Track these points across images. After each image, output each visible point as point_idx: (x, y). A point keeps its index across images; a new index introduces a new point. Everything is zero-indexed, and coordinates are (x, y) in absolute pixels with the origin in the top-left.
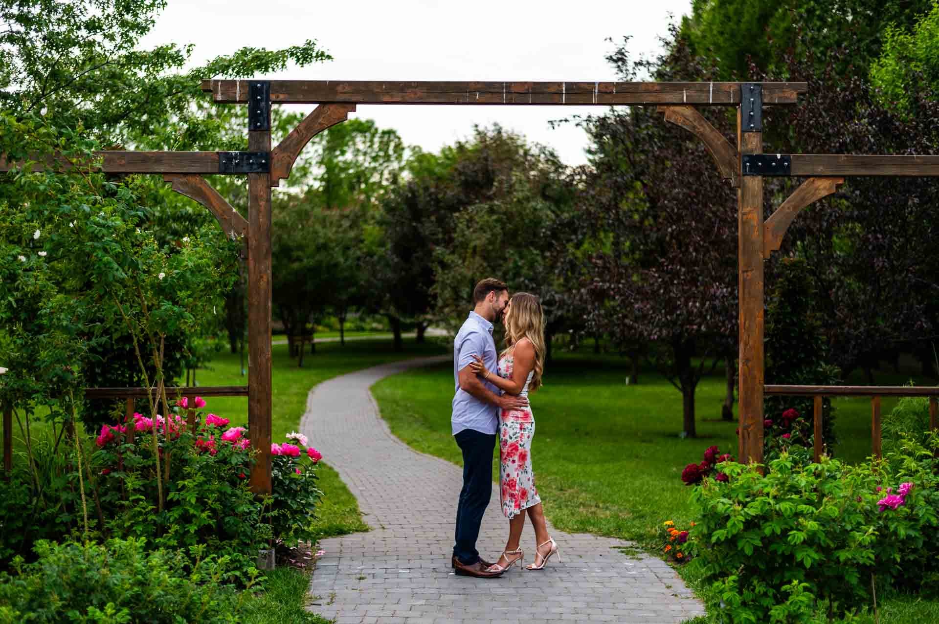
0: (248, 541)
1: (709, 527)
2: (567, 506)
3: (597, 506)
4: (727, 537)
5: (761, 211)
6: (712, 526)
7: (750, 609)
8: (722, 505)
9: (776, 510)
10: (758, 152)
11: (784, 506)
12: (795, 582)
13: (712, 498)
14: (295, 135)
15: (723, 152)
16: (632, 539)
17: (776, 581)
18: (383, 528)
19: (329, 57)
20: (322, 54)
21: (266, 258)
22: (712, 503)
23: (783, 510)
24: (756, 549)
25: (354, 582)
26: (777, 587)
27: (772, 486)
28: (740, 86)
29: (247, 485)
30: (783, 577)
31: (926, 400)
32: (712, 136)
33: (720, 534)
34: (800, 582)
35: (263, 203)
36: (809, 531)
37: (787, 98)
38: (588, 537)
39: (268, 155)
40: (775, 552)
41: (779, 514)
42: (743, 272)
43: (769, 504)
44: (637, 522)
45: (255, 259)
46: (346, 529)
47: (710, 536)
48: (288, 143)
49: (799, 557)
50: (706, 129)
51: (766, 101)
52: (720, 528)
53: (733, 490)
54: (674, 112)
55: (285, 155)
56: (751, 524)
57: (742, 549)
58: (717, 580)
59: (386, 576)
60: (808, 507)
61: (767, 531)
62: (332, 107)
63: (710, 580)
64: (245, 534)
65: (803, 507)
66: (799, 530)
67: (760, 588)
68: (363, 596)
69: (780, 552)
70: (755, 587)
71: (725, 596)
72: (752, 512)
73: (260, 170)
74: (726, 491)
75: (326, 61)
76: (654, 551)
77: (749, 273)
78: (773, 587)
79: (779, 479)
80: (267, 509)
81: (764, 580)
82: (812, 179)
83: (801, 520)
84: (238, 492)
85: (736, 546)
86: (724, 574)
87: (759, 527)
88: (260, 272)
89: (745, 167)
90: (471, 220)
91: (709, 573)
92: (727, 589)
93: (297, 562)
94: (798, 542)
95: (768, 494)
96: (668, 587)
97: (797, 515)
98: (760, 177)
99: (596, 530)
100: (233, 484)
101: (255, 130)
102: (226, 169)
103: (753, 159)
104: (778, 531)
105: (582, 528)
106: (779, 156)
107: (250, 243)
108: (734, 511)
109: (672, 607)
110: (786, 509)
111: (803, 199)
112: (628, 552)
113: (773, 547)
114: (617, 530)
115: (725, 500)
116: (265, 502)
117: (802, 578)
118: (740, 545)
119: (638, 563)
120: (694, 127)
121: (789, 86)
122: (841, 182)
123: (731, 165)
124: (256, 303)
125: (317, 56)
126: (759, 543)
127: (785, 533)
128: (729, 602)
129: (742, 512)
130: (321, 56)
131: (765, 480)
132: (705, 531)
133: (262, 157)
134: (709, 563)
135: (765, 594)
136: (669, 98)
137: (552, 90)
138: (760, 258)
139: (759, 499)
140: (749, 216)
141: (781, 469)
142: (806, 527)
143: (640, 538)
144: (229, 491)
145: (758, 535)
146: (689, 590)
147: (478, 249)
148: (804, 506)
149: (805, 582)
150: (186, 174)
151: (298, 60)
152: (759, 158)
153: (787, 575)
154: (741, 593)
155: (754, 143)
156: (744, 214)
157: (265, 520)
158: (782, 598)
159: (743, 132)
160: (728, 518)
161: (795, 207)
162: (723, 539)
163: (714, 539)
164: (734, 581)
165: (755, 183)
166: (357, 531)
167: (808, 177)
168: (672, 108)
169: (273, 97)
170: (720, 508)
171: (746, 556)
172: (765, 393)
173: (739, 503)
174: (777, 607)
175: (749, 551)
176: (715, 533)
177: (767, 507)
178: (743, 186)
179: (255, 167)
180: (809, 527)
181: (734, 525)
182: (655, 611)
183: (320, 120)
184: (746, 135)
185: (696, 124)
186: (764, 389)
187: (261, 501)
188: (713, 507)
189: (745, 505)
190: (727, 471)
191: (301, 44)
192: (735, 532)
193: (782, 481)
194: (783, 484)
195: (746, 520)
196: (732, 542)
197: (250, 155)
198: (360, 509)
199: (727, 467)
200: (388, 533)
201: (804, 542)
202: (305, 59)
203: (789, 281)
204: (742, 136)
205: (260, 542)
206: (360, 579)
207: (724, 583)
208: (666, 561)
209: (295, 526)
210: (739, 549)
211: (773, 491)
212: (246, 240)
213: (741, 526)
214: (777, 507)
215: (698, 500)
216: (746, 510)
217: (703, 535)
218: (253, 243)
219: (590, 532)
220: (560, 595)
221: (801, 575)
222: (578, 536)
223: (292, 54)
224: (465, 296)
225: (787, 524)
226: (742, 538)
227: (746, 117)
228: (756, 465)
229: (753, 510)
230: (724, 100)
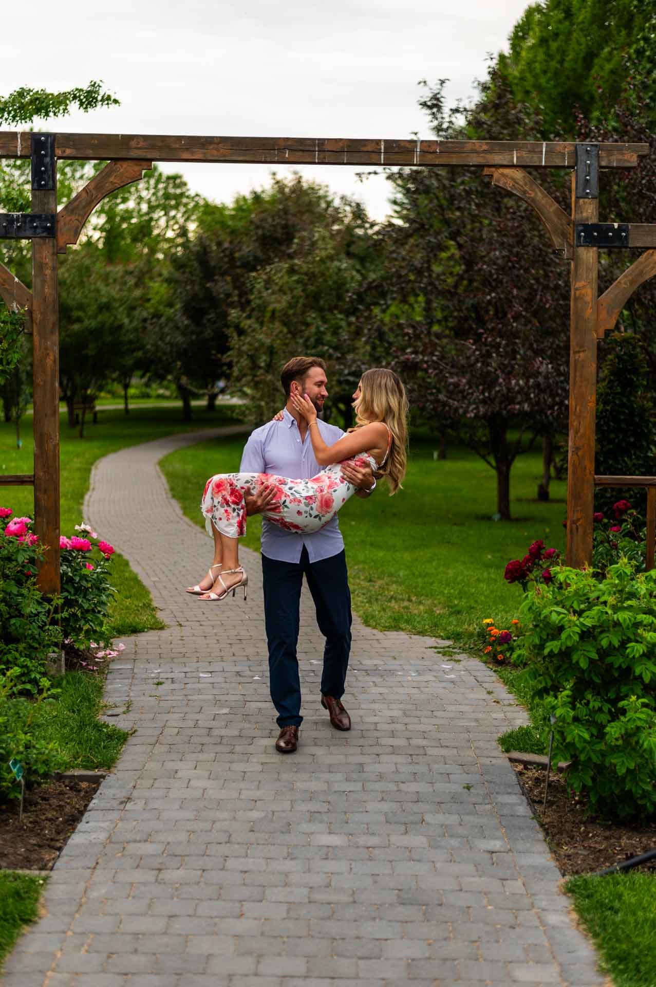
0: (36, 645)
1: (541, 638)
2: (377, 600)
3: (410, 600)
4: (560, 649)
5: (595, 286)
6: (545, 637)
7: (582, 724)
8: (556, 614)
9: (614, 621)
10: (594, 220)
11: (622, 616)
12: (634, 698)
13: (545, 607)
14: (84, 195)
15: (556, 220)
16: (448, 638)
17: (612, 695)
18: (181, 625)
19: (116, 101)
20: (109, 98)
21: (52, 332)
22: (545, 612)
23: (621, 621)
24: (591, 661)
25: (150, 688)
26: (614, 702)
27: (609, 594)
28: (576, 146)
29: (34, 584)
30: (618, 692)
32: (543, 202)
33: (553, 646)
34: (638, 698)
35: (48, 272)
36: (648, 643)
37: (629, 162)
38: (402, 636)
39: (53, 217)
40: (611, 665)
41: (617, 624)
42: (575, 352)
43: (607, 613)
44: (452, 619)
45: (39, 334)
46: (140, 627)
47: (541, 647)
48: (76, 203)
49: (638, 671)
50: (539, 196)
51: (603, 164)
52: (553, 640)
53: (568, 598)
54: (503, 175)
55: (73, 217)
56: (587, 635)
57: (577, 662)
58: (548, 694)
59: (186, 681)
60: (647, 616)
61: (604, 643)
62: (125, 165)
63: (541, 693)
64: (33, 637)
65: (641, 617)
66: (637, 642)
67: (595, 704)
68: (162, 704)
69: (616, 666)
70: (589, 702)
71: (558, 712)
72: (588, 623)
73: (44, 234)
74: (559, 598)
75: (113, 106)
76: (473, 652)
77: (582, 354)
78: (609, 701)
79: (616, 586)
80: (56, 611)
81: (598, 694)
82: (651, 251)
83: (640, 631)
84: (25, 591)
85: (570, 660)
86: (555, 689)
87: (595, 638)
88: (46, 349)
89: (579, 237)
90: (268, 282)
91: (540, 687)
92: (560, 704)
93: (88, 665)
94: (637, 656)
95: (605, 603)
96: (489, 693)
97: (637, 625)
98: (595, 249)
99: (409, 627)
100: (19, 583)
101: (38, 190)
102: (7, 232)
103: (588, 228)
104: (616, 643)
105: (395, 625)
106: (616, 225)
107: (34, 315)
108: (570, 621)
109: (494, 715)
110: (625, 620)
111: (641, 273)
112: (446, 653)
113: (609, 660)
114: (433, 628)
115: (559, 609)
116: (54, 603)
117: (640, 692)
118: (575, 658)
119: (457, 666)
120: (525, 192)
121: (629, 148)
123: (564, 235)
124: (41, 383)
125: (102, 100)
126: (595, 656)
127: (623, 644)
128: (562, 719)
129: (577, 622)
130: (107, 99)
131: (601, 586)
132: (537, 641)
133: (47, 220)
134: (540, 675)
135: (600, 710)
136: (498, 159)
137: (369, 148)
138: (594, 336)
139: (596, 608)
140: (583, 292)
141: (620, 577)
142: (646, 639)
143: (456, 637)
144: (15, 590)
145: (594, 647)
146: (511, 696)
147: (277, 314)
148: (645, 616)
149: (643, 697)
151: (81, 104)
152: (595, 227)
153: (624, 689)
154: (574, 708)
155: (589, 211)
156: (576, 289)
157: (54, 622)
158: (617, 714)
159: (577, 198)
160: (561, 629)
161: (632, 282)
162: (556, 651)
163: (546, 651)
164: (568, 696)
165: (589, 255)
166: (152, 629)
167: (648, 248)
168: (501, 170)
169: (58, 152)
170: (554, 617)
171: (580, 668)
172: (596, 485)
173: (575, 612)
174: (613, 724)
175: (583, 664)
176: (548, 644)
177: (605, 617)
178: (574, 257)
179: (39, 230)
180: (649, 638)
181: (569, 637)
182: (477, 720)
183: (112, 179)
184: (581, 201)
185: (526, 188)
186: (594, 479)
187: (49, 601)
188: (545, 617)
189: (580, 613)
190: (561, 577)
191: (85, 86)
192: (569, 644)
193: (620, 588)
194: (621, 591)
195: (582, 631)
196: (566, 654)
197: (33, 218)
198: (154, 604)
199: (562, 572)
200: (186, 631)
201: (644, 655)
202: (90, 103)
203: (619, 357)
204: (576, 202)
205: (49, 646)
206: (158, 684)
207: (556, 697)
208: (485, 663)
209: (85, 628)
210: (574, 661)
211: (611, 600)
212: (30, 312)
213: (576, 638)
214: (615, 617)
215: (530, 608)
216: (582, 620)
217: (535, 646)
218: (37, 316)
219: (403, 630)
220: (374, 701)
221: (639, 689)
222: (392, 635)
223: (75, 97)
224: (263, 364)
225: (624, 635)
226: (578, 650)
227: (581, 181)
228: (591, 570)
229: (588, 621)
230: (558, 162)
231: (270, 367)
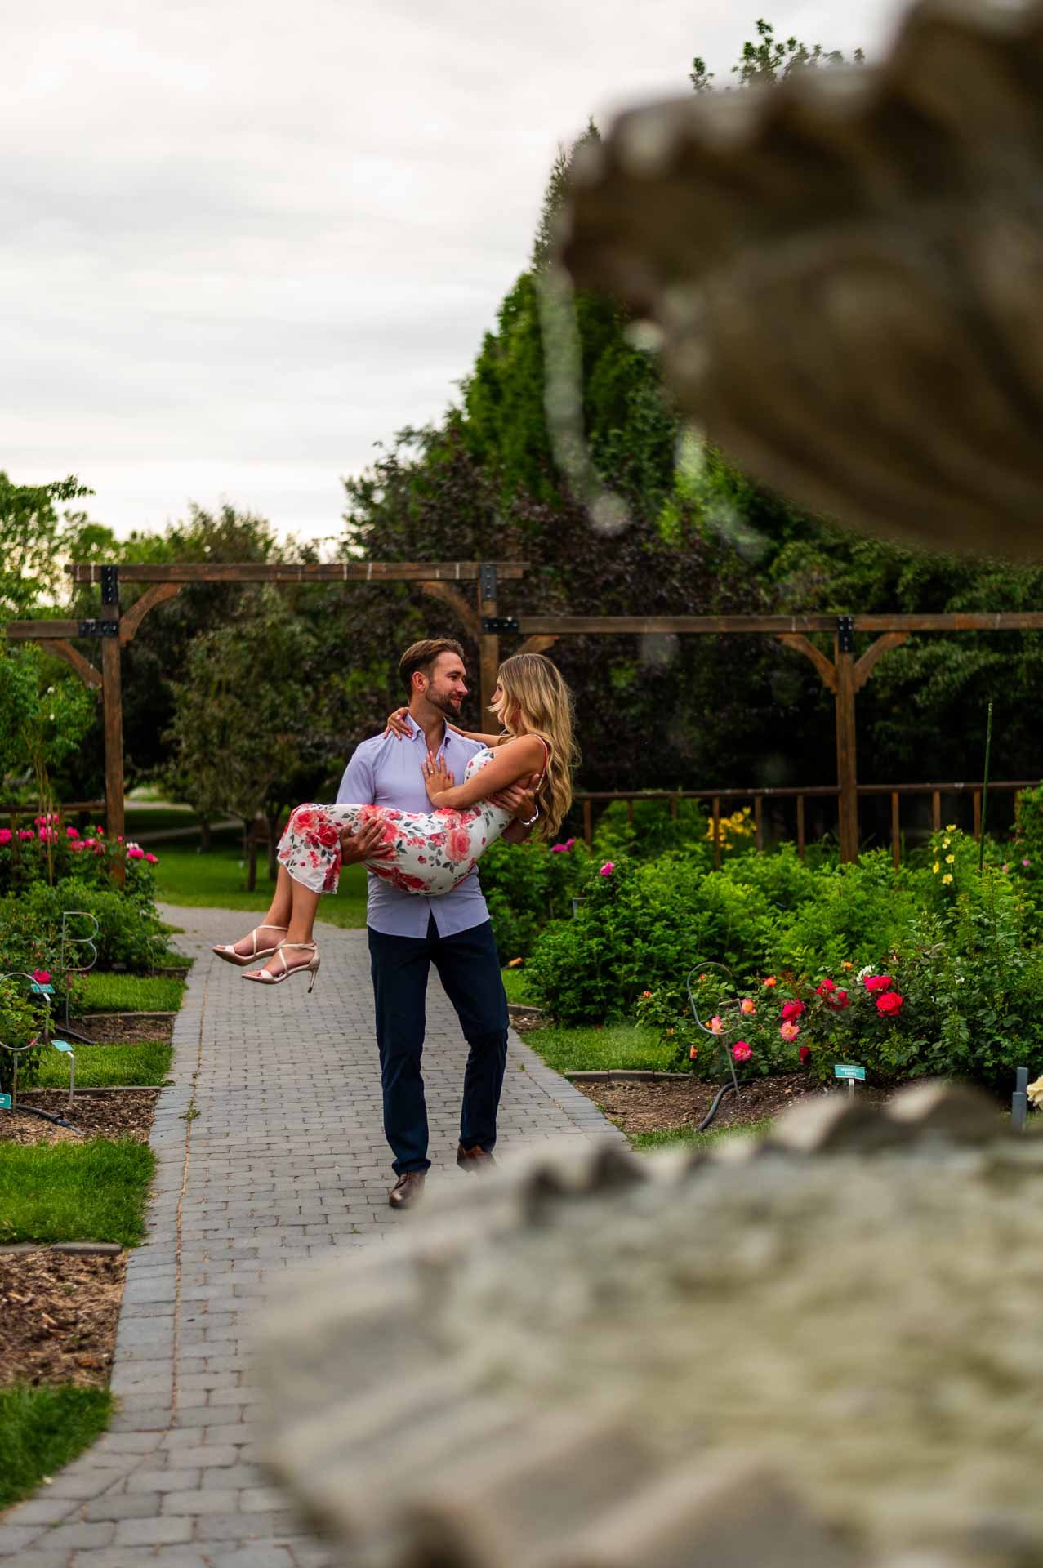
10: (494, 616)
15: (468, 616)
19: (91, 492)
20: (85, 489)
21: (117, 704)
28: (479, 566)
31: (625, 804)
32: (459, 604)
35: (114, 660)
37: (516, 575)
39: (117, 622)
45: (108, 704)
50: (456, 600)
51: (500, 576)
54: (430, 586)
55: (130, 622)
62: (167, 585)
73: (111, 634)
75: (88, 495)
82: (535, 636)
88: (113, 714)
89: (485, 626)
98: (496, 635)
101: (106, 604)
102: (85, 633)
103: (491, 621)
106: (509, 619)
107: (105, 690)
120: (446, 598)
121: (517, 566)
122: (557, 638)
123: (473, 626)
124: (111, 740)
125: (80, 491)
130: (83, 490)
133: (112, 624)
136: (426, 575)
137: (336, 570)
140: (488, 665)
147: (232, 684)
150: (53, 639)
152: (495, 620)
155: (490, 609)
156: (484, 663)
159: (482, 601)
165: (492, 640)
167: (533, 634)
168: (428, 583)
169: (120, 578)
178: (483, 641)
179: (107, 632)
184: (485, 603)
185: (446, 595)
191: (63, 479)
197: (103, 623)
204: (482, 604)
212: (102, 688)
218: (107, 691)
223: (54, 490)
224: (215, 740)
227: (484, 590)
230: (467, 576)
231: (223, 744)
